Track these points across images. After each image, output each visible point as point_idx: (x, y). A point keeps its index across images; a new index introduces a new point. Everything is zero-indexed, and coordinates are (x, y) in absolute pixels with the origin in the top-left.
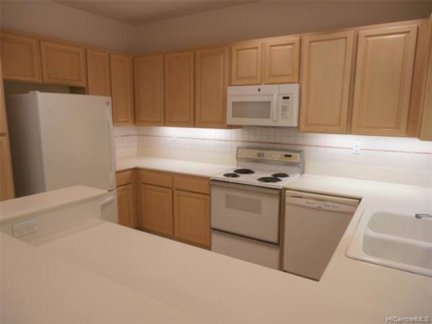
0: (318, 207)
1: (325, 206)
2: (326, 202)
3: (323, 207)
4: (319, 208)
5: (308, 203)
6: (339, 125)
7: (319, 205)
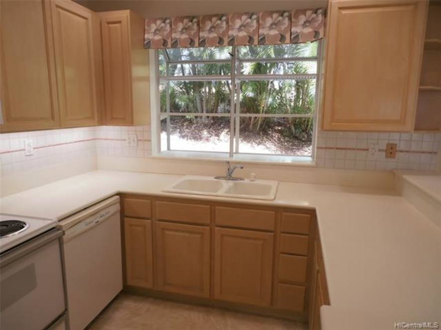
0: (96, 223)
1: (101, 217)
2: (99, 213)
3: (100, 220)
4: (98, 223)
5: (88, 224)
6: (53, 118)
7: (96, 221)
